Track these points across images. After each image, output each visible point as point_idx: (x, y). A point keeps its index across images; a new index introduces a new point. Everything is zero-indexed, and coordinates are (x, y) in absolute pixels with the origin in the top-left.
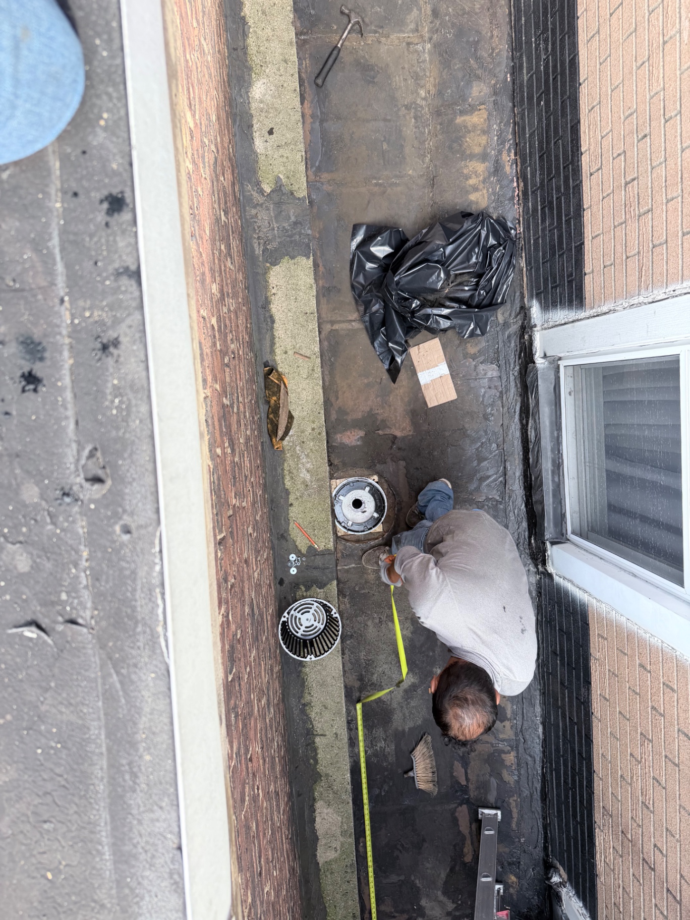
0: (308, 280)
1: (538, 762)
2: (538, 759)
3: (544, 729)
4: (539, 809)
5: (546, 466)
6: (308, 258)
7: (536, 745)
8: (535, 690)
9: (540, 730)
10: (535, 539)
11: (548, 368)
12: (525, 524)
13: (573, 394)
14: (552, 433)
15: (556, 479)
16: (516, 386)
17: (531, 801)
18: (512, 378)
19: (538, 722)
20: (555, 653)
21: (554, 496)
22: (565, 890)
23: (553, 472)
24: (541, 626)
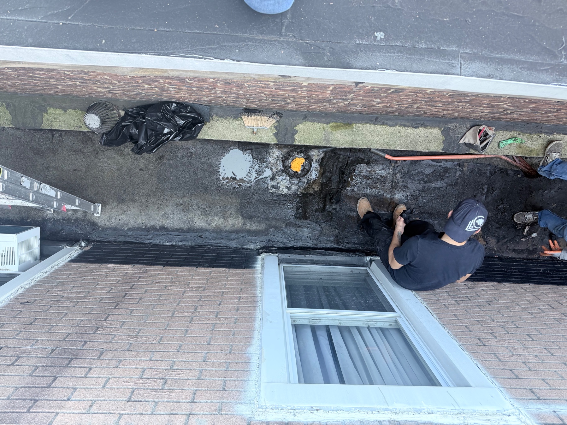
0: (432, 148)
1: (149, 241)
2: (151, 241)
3: (169, 246)
4: (120, 240)
5: (315, 258)
6: (442, 150)
7: (159, 241)
8: (191, 243)
9: (168, 244)
10: (275, 249)
11: (364, 263)
12: (281, 245)
13: (351, 272)
14: (332, 261)
15: (309, 262)
16: (353, 247)
17: (125, 236)
18: (356, 246)
19: (172, 243)
20: (218, 253)
21: (300, 260)
22: (78, 248)
23: (312, 260)
24: (229, 248)
